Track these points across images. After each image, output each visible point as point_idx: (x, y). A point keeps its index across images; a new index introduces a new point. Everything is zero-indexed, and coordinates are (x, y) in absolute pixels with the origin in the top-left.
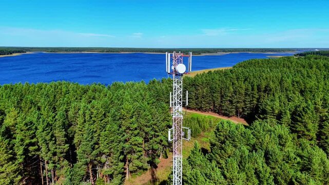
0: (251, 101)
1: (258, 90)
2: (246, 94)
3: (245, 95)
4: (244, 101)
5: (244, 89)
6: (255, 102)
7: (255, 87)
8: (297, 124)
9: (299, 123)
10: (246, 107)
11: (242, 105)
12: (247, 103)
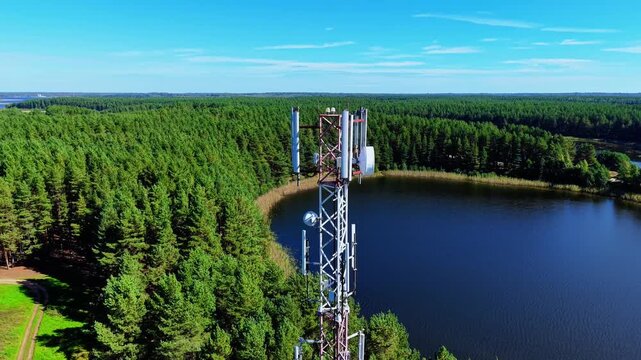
0: (36, 220)
1: (47, 189)
2: (19, 206)
3: (16, 208)
4: (18, 224)
5: (10, 195)
6: (48, 219)
7: (41, 185)
8: (191, 239)
9: (196, 238)
10: (26, 238)
11: (16, 234)
12: (27, 226)
